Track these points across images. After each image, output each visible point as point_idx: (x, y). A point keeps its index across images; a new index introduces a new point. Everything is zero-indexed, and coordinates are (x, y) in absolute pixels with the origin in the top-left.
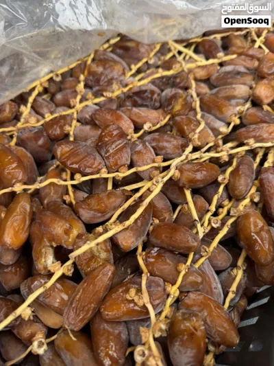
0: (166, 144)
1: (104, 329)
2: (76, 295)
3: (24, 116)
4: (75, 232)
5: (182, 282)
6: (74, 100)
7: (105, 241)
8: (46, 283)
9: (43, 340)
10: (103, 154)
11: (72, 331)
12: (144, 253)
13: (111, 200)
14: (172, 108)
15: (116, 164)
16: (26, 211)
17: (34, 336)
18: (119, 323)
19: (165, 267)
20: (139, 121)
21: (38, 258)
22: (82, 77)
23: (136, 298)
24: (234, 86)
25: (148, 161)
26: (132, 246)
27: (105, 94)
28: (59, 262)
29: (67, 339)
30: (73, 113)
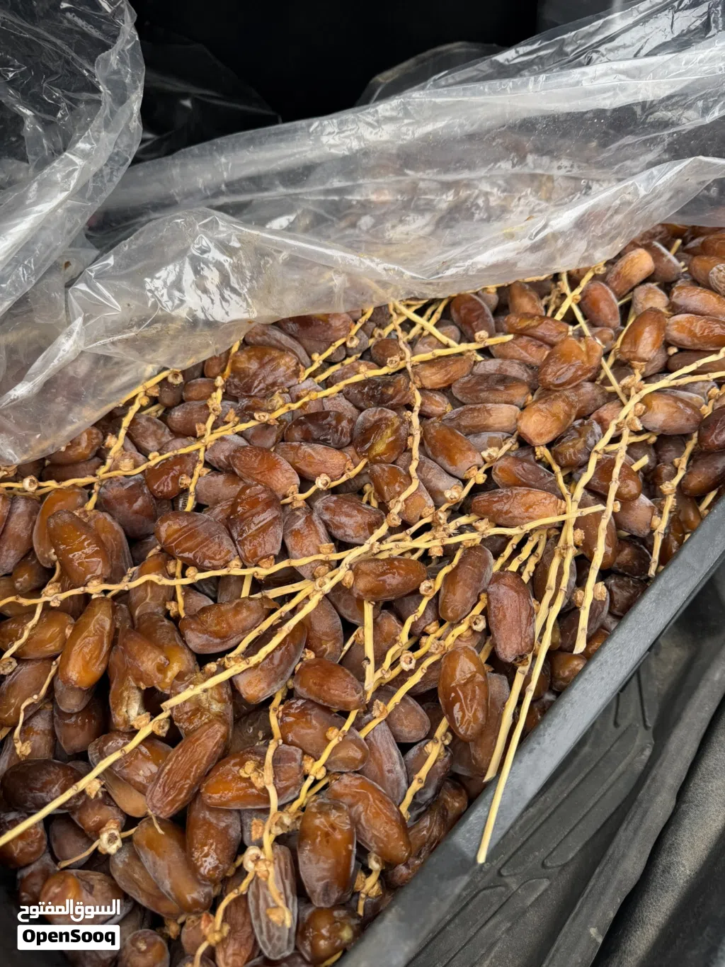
0: (344, 519)
1: (204, 818)
2: (166, 765)
3: (112, 453)
4: (175, 668)
5: (329, 758)
6: (202, 426)
7: (220, 685)
8: (125, 744)
9: (117, 833)
10: (235, 535)
11: (157, 818)
12: (281, 707)
13: (240, 617)
14: (371, 448)
15: (255, 555)
16: (104, 628)
17: (104, 826)
18: (229, 812)
19: (309, 731)
20: (309, 470)
21: (117, 705)
22: (220, 381)
23: (254, 776)
24: (489, 406)
25: (312, 549)
26: (260, 695)
27: (256, 415)
28: (148, 714)
29: (150, 831)
30: (198, 450)
